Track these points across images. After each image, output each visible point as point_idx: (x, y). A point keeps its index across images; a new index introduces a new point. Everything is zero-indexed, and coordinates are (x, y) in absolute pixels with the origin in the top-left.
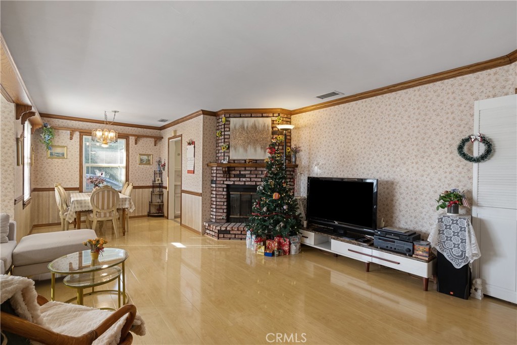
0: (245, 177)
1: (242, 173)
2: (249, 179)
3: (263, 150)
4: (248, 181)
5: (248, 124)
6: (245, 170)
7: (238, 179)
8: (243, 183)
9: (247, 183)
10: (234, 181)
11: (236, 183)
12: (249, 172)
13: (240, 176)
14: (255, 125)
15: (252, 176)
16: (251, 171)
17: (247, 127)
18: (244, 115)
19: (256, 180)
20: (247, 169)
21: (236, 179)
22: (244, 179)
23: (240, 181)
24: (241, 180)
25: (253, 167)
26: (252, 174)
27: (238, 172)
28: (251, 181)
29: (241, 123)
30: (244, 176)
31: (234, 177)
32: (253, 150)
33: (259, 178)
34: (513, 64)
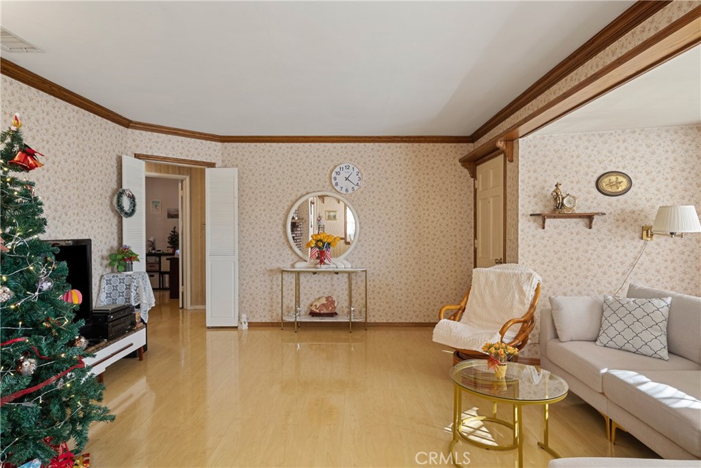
34: (130, 130)
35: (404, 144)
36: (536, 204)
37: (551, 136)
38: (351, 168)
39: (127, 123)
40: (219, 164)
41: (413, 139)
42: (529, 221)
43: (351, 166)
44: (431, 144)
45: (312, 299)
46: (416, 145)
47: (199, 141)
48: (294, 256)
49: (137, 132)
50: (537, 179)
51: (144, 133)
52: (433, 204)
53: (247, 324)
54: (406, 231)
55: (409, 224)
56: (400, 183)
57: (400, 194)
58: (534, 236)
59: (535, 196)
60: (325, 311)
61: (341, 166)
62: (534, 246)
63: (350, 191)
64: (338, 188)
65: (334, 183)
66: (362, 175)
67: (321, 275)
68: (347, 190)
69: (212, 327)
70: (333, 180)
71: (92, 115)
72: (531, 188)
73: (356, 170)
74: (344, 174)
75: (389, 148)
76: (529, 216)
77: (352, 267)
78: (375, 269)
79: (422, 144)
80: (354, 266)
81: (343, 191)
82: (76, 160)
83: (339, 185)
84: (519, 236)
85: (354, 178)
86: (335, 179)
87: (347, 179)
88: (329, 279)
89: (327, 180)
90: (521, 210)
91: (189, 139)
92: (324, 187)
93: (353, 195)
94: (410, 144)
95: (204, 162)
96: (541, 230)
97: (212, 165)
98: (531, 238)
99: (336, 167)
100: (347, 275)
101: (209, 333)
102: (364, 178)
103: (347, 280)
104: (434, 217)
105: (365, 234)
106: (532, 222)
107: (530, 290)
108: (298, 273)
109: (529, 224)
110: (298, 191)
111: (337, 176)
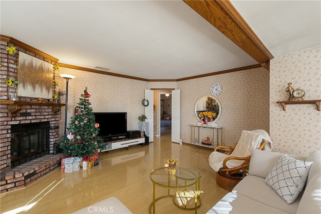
0: (31, 116)
1: (28, 111)
2: (34, 117)
3: (47, 91)
4: (34, 119)
5: (36, 64)
6: (31, 109)
7: (25, 118)
8: (29, 122)
9: (33, 122)
10: (20, 120)
11: (23, 122)
12: (34, 110)
13: (26, 114)
14: (42, 67)
15: (37, 114)
16: (36, 109)
17: (36, 67)
18: (29, 53)
19: (40, 117)
20: (33, 107)
21: (22, 118)
22: (30, 118)
23: (26, 120)
24: (28, 119)
25: (37, 106)
26: (37, 113)
27: (24, 111)
28: (36, 119)
29: (30, 61)
30: (29, 114)
31: (20, 116)
32: (40, 89)
33: (42, 115)
34: (149, 82)
35: (242, 71)
36: (280, 96)
37: (290, 54)
38: (218, 85)
39: (148, 80)
40: (176, 88)
41: (246, 68)
42: (276, 106)
43: (218, 84)
44: (257, 69)
45: (203, 137)
46: (248, 70)
47: (169, 82)
48: (197, 120)
49: (151, 82)
50: (280, 81)
51: (153, 82)
52: (258, 98)
53: (182, 143)
54: (243, 111)
55: (245, 108)
56: (240, 89)
57: (240, 94)
58: (279, 115)
59: (279, 92)
60: (206, 143)
61: (214, 84)
62: (279, 121)
63: (218, 94)
64: (213, 94)
65: (211, 92)
66: (223, 87)
67: (207, 128)
68: (216, 94)
69: (173, 142)
70: (211, 91)
71: (136, 80)
72: (277, 87)
73: (220, 85)
74: (215, 88)
75: (235, 74)
76: (276, 104)
77: (218, 126)
78: (228, 128)
79: (252, 69)
80: (219, 126)
81: (215, 95)
82: (130, 92)
83: (214, 92)
84: (270, 115)
85: (219, 89)
86: (212, 90)
87: (216, 90)
88: (210, 130)
89: (209, 91)
90: (271, 100)
91: (166, 82)
92: (208, 94)
93: (219, 96)
94: (245, 70)
95: (171, 89)
96: (283, 111)
97: (174, 89)
98: (277, 116)
99: (212, 85)
100: (217, 129)
101: (172, 144)
102: (224, 89)
103: (217, 131)
104: (259, 104)
105: (224, 113)
106: (278, 106)
107: (255, 145)
108: (199, 127)
109: (276, 108)
110: (199, 96)
111: (213, 89)
